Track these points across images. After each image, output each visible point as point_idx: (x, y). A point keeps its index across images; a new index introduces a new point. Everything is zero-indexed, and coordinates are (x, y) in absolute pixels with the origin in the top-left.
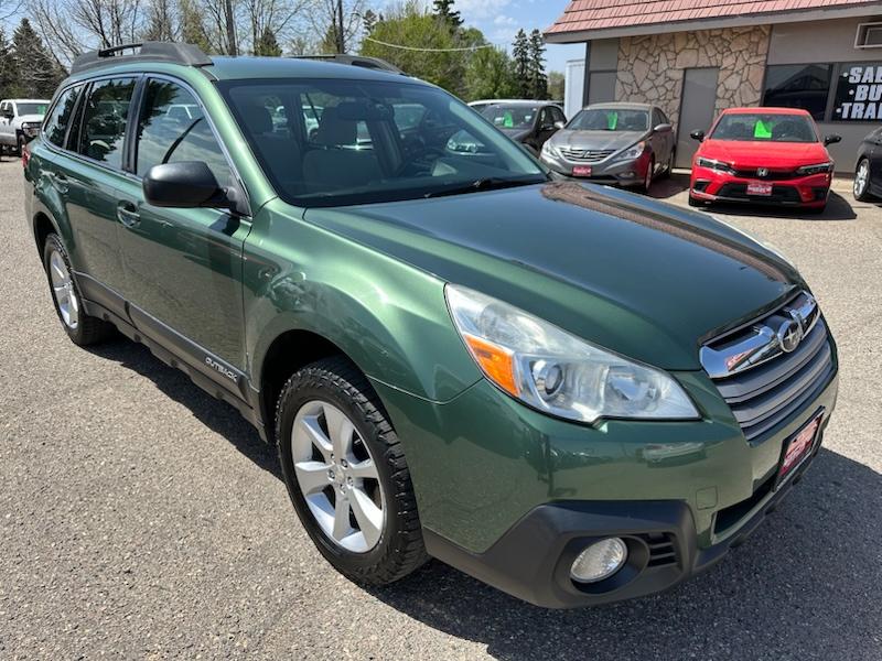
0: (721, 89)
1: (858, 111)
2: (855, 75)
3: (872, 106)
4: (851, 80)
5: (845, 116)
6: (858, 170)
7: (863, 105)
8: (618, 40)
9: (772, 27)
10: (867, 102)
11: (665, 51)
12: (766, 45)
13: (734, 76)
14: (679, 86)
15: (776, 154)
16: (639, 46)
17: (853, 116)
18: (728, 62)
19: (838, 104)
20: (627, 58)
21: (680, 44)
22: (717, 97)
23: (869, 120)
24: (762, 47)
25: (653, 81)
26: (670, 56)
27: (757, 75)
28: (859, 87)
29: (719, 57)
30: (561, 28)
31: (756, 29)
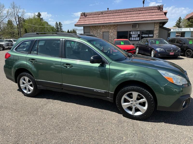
0: (110, 36)
1: (133, 39)
2: (131, 33)
3: (135, 38)
4: (131, 34)
5: (131, 40)
6: (136, 49)
7: (133, 38)
8: (90, 26)
9: (117, 25)
10: (134, 37)
11: (99, 29)
12: (117, 28)
13: (112, 33)
14: (102, 35)
15: (127, 47)
16: (94, 28)
17: (132, 40)
18: (110, 31)
19: (129, 38)
20: (92, 30)
21: (101, 27)
22: (109, 37)
23: (135, 40)
24: (116, 28)
25: (97, 34)
26: (100, 30)
27: (116, 33)
28: (132, 35)
29: (109, 30)
30: (78, 24)
31: (115, 25)
